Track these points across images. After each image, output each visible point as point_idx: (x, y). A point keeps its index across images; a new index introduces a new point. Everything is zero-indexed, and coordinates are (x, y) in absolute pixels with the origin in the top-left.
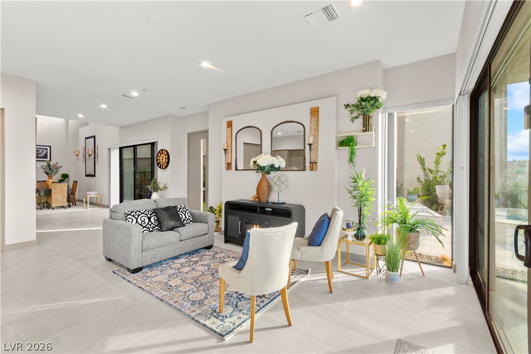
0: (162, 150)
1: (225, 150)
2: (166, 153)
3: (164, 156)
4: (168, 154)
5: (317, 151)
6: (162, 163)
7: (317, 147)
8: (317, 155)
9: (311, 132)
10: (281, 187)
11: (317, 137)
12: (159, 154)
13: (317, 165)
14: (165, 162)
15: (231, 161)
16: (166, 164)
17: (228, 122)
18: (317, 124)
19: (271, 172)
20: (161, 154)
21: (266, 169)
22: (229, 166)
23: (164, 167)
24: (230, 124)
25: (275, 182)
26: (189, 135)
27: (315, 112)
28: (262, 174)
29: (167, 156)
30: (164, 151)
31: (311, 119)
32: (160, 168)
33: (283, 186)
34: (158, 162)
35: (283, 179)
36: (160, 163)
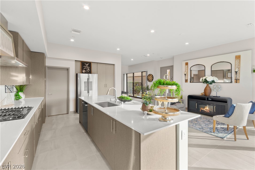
0: (150, 74)
1: (185, 74)
2: (152, 76)
3: (151, 77)
4: (153, 76)
5: (240, 74)
6: (150, 80)
7: (240, 72)
8: (239, 76)
9: (235, 66)
10: (218, 90)
11: (239, 68)
12: (148, 76)
13: (239, 81)
14: (152, 79)
15: (188, 79)
16: (152, 80)
17: (186, 63)
18: (240, 63)
19: (213, 84)
20: (149, 76)
21: (210, 82)
22: (186, 81)
23: (151, 81)
24: (187, 64)
25: (214, 87)
26: (161, 68)
27: (238, 58)
28: (207, 84)
29: (152, 77)
30: (151, 75)
31: (236, 60)
32: (149, 81)
33: (219, 89)
34: (148, 79)
35: (219, 87)
36: (149, 79)
